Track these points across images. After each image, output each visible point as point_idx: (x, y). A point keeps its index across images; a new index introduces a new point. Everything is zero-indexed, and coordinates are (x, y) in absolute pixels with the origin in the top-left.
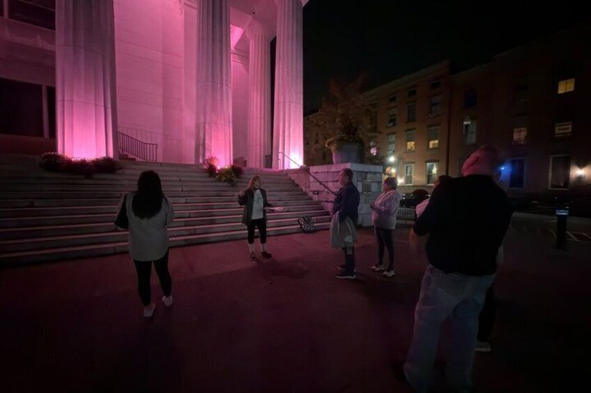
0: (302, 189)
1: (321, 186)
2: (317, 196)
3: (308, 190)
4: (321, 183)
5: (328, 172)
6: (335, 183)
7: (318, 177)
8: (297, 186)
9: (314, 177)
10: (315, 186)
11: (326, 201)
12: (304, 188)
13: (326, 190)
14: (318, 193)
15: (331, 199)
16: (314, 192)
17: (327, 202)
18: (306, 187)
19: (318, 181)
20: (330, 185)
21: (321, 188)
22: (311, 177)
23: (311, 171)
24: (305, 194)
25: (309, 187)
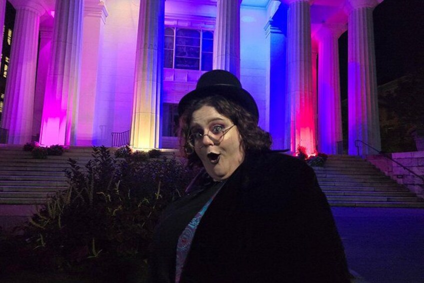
0: (384, 173)
1: (406, 170)
2: (401, 179)
3: (391, 175)
4: (405, 168)
5: (412, 158)
6: (421, 168)
7: (401, 163)
8: (379, 170)
9: (397, 162)
10: (399, 171)
11: (411, 184)
12: (386, 173)
13: (411, 174)
14: (403, 177)
15: (416, 182)
16: (397, 176)
17: (414, 185)
18: (389, 172)
19: (402, 166)
20: (415, 170)
21: (406, 172)
22: (394, 162)
23: (393, 157)
24: (389, 178)
25: (392, 171)
